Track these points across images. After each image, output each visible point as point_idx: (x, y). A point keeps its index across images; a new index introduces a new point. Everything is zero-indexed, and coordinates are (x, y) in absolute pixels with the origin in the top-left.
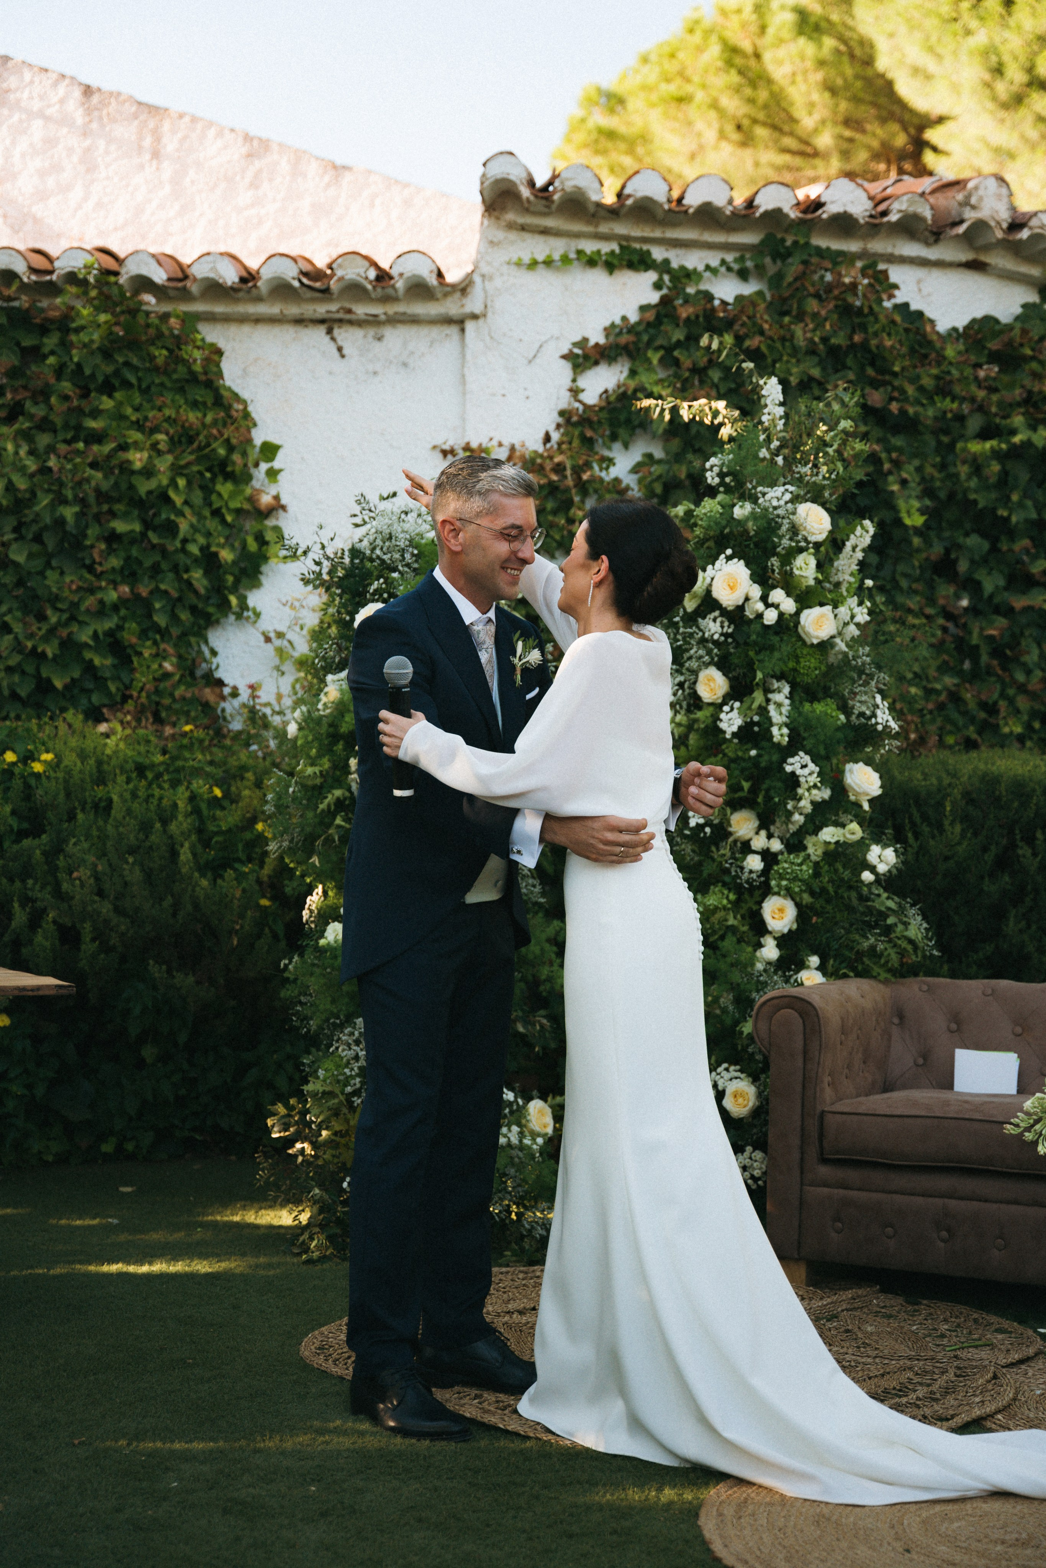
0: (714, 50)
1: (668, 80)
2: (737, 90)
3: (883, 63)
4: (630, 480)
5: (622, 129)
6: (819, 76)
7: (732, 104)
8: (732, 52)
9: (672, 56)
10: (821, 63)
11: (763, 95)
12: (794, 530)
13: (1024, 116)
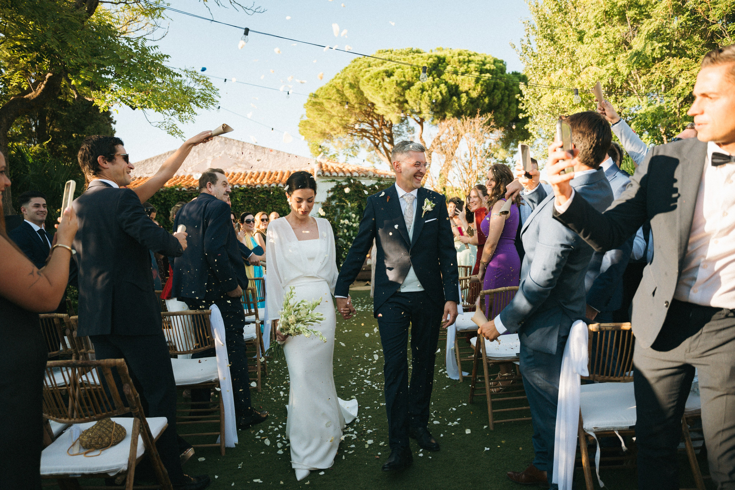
0: (335, 90)
1: (326, 95)
2: (340, 97)
3: (365, 95)
4: (335, 205)
5: (318, 101)
6: (354, 95)
7: (339, 100)
8: (338, 90)
9: (327, 90)
10: (354, 93)
11: (344, 98)
12: (352, 217)
13: (390, 107)
